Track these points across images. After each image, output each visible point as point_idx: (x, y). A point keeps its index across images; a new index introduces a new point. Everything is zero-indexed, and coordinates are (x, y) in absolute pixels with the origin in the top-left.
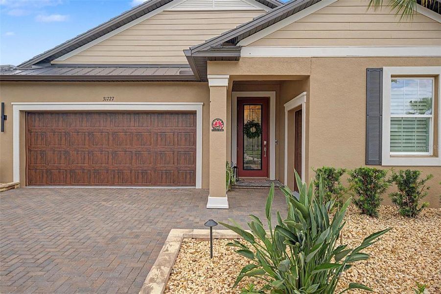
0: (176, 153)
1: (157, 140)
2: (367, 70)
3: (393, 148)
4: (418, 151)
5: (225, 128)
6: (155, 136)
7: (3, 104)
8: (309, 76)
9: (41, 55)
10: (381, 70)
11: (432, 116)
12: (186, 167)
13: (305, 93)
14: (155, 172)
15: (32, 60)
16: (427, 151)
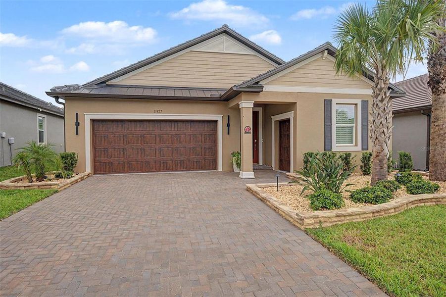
0: (203, 148)
1: (190, 140)
2: (325, 100)
3: (338, 142)
4: (348, 143)
5: (252, 132)
6: (189, 137)
7: (77, 114)
8: (296, 103)
9: (102, 78)
10: (331, 100)
11: (354, 125)
12: (210, 157)
13: (293, 112)
14: (189, 161)
15: (94, 81)
16: (352, 143)
